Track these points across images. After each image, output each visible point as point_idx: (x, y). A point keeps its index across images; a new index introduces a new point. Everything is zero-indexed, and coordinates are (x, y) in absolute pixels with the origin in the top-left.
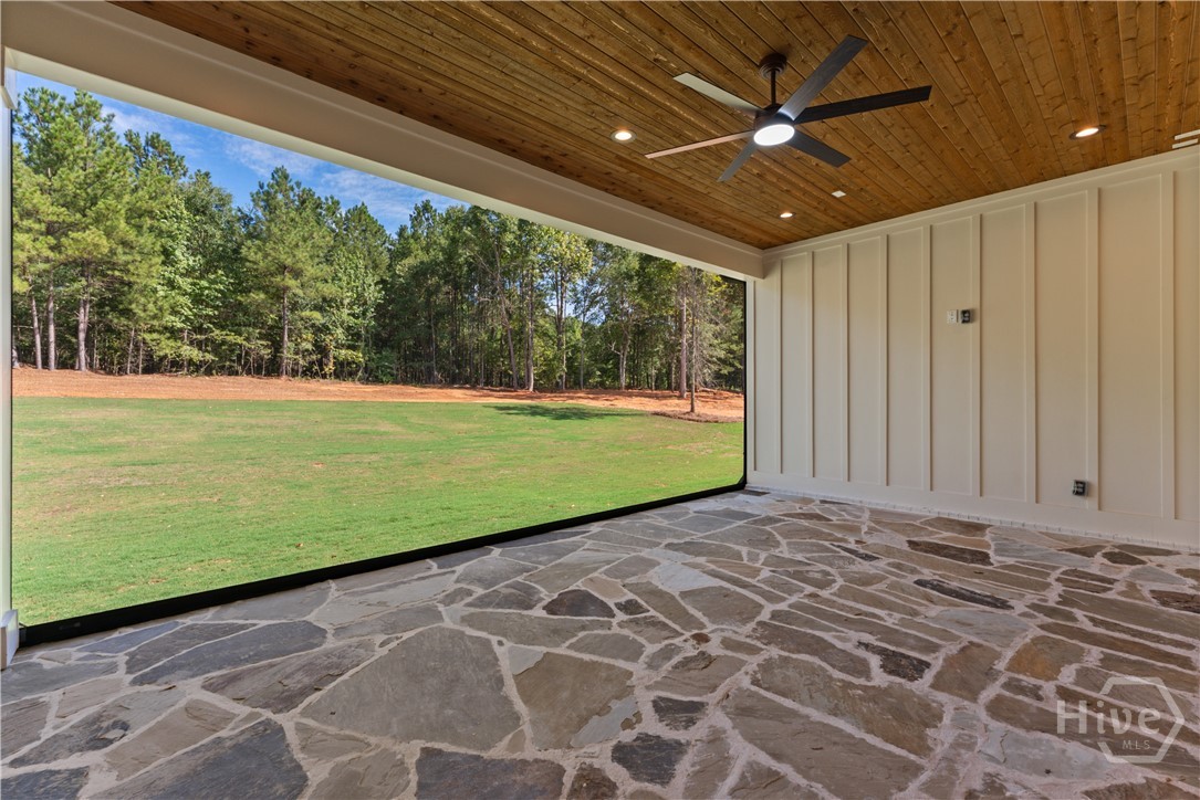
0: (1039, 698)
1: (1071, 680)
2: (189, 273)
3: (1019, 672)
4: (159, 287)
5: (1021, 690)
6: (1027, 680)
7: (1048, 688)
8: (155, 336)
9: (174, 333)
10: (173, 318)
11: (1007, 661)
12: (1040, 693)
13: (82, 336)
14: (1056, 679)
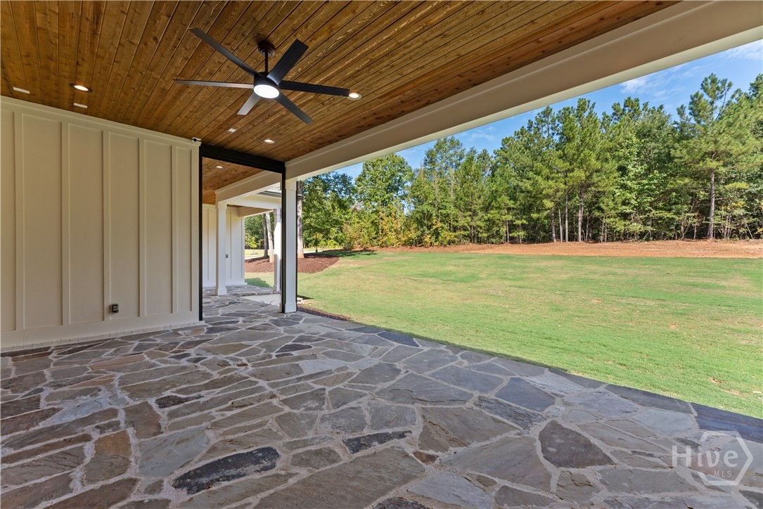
0: (97, 427)
1: (86, 448)
2: (637, 176)
3: (117, 433)
4: (616, 191)
5: (109, 426)
6: (109, 433)
7: (96, 436)
8: (612, 219)
9: (625, 216)
10: (624, 207)
11: (130, 436)
12: (99, 430)
13: (580, 223)
14: (94, 443)
